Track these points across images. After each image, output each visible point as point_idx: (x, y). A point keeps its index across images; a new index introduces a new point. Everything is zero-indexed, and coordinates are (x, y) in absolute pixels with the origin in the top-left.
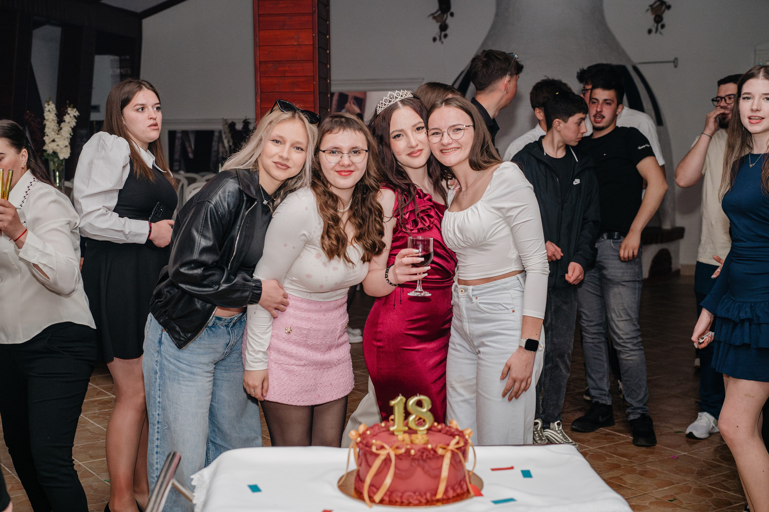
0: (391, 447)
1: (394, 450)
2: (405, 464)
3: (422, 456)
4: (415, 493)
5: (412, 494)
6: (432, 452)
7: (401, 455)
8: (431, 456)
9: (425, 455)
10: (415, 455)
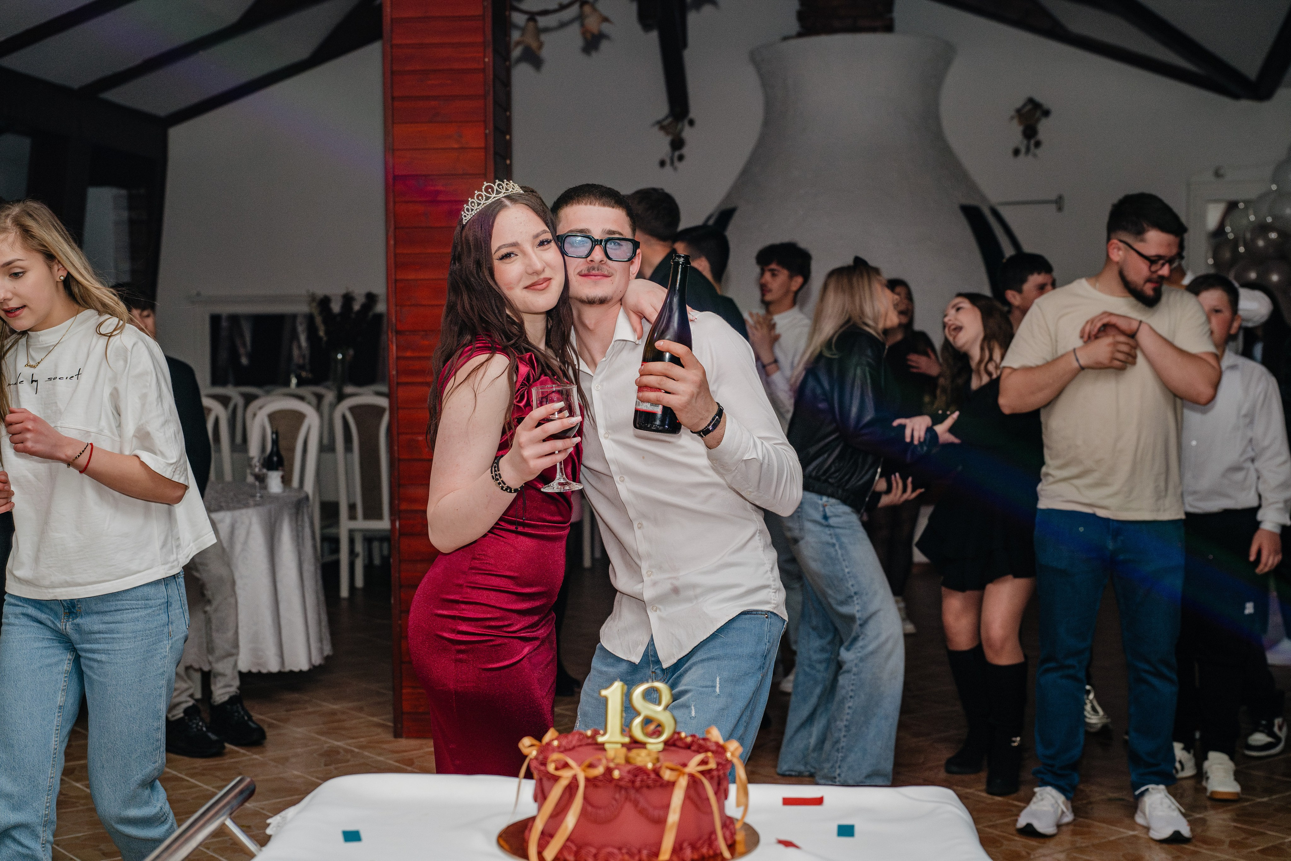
0: (580, 766)
1: (584, 771)
2: (603, 796)
3: (633, 782)
4: (620, 849)
5: (616, 851)
6: (653, 776)
7: (596, 778)
8: (650, 782)
9: (639, 779)
10: (621, 779)
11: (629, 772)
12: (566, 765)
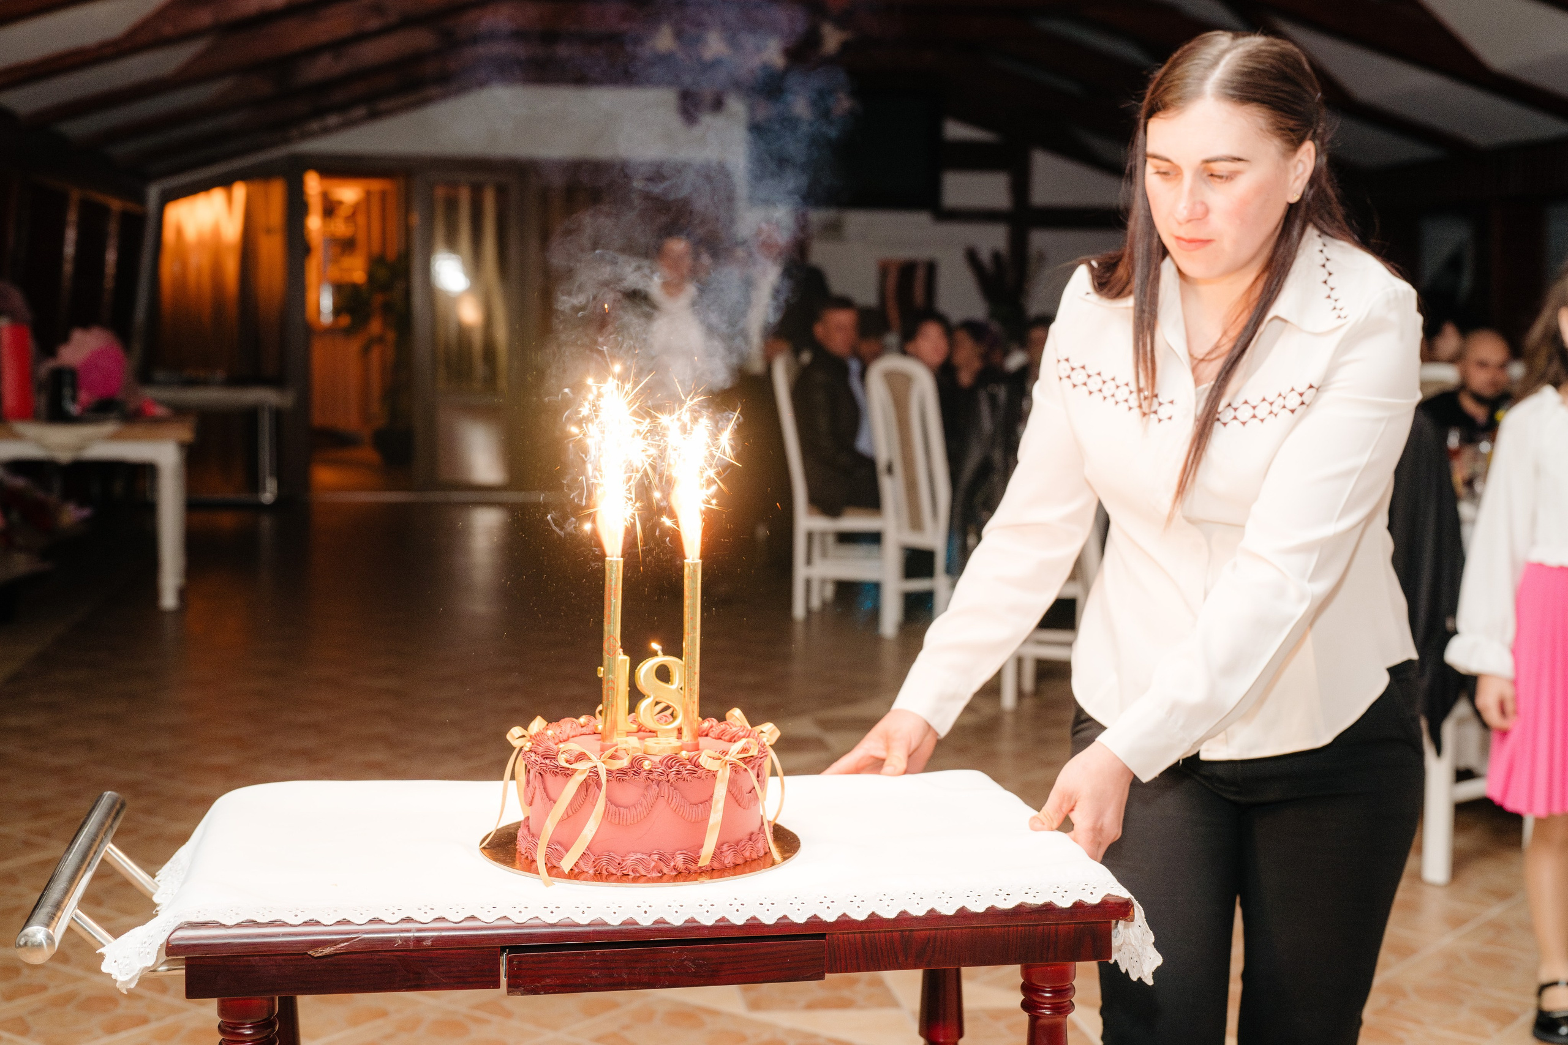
0: (599, 756)
1: (605, 761)
2: (629, 793)
3: (666, 774)
4: (650, 855)
5: (645, 858)
6: (690, 766)
7: (623, 772)
8: (687, 774)
9: (673, 772)
10: (650, 772)
11: (661, 762)
12: (581, 757)
